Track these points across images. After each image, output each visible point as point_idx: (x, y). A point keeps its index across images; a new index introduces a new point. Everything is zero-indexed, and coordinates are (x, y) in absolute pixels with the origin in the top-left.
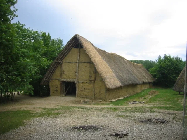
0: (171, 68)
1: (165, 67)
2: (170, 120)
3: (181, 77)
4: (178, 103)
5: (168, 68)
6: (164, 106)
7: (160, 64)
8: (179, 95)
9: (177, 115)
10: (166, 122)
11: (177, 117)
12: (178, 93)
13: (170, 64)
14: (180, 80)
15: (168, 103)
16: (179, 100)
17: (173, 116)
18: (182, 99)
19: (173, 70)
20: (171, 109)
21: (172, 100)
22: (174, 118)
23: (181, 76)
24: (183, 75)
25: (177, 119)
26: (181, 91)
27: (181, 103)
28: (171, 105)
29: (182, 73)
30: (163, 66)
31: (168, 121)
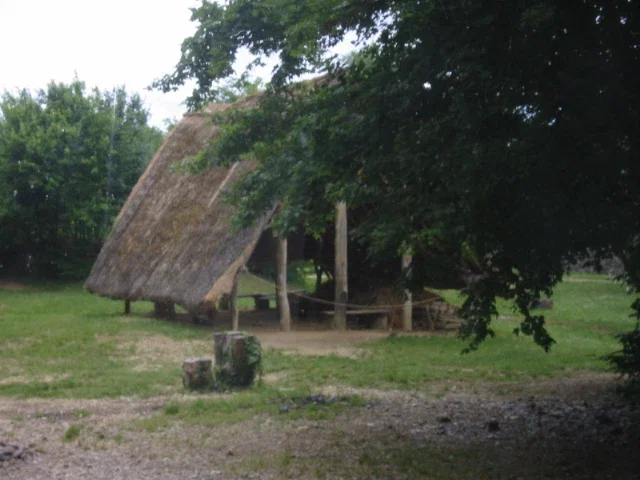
0: (84, 161)
1: (48, 150)
2: (46, 446)
3: (136, 212)
4: (115, 360)
5: (64, 161)
6: (27, 382)
7: (13, 134)
8: (127, 320)
9: (93, 417)
10: (19, 457)
11: (91, 429)
12: (120, 305)
13: (74, 130)
14: (132, 225)
15: (52, 362)
16: (117, 342)
17: (66, 425)
18: (137, 340)
19: (95, 170)
20: (68, 392)
21: (79, 349)
22: (71, 435)
23: (137, 202)
24: (147, 196)
25: (90, 439)
26: (133, 291)
27: (133, 358)
28: (66, 376)
29: (145, 187)
30: (34, 143)
31: (32, 450)
